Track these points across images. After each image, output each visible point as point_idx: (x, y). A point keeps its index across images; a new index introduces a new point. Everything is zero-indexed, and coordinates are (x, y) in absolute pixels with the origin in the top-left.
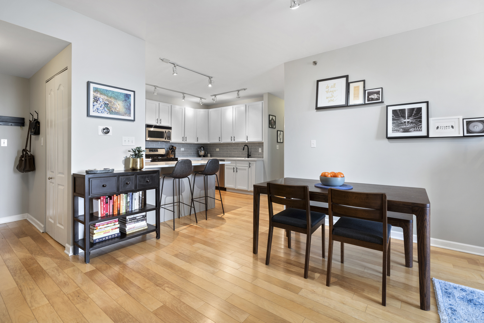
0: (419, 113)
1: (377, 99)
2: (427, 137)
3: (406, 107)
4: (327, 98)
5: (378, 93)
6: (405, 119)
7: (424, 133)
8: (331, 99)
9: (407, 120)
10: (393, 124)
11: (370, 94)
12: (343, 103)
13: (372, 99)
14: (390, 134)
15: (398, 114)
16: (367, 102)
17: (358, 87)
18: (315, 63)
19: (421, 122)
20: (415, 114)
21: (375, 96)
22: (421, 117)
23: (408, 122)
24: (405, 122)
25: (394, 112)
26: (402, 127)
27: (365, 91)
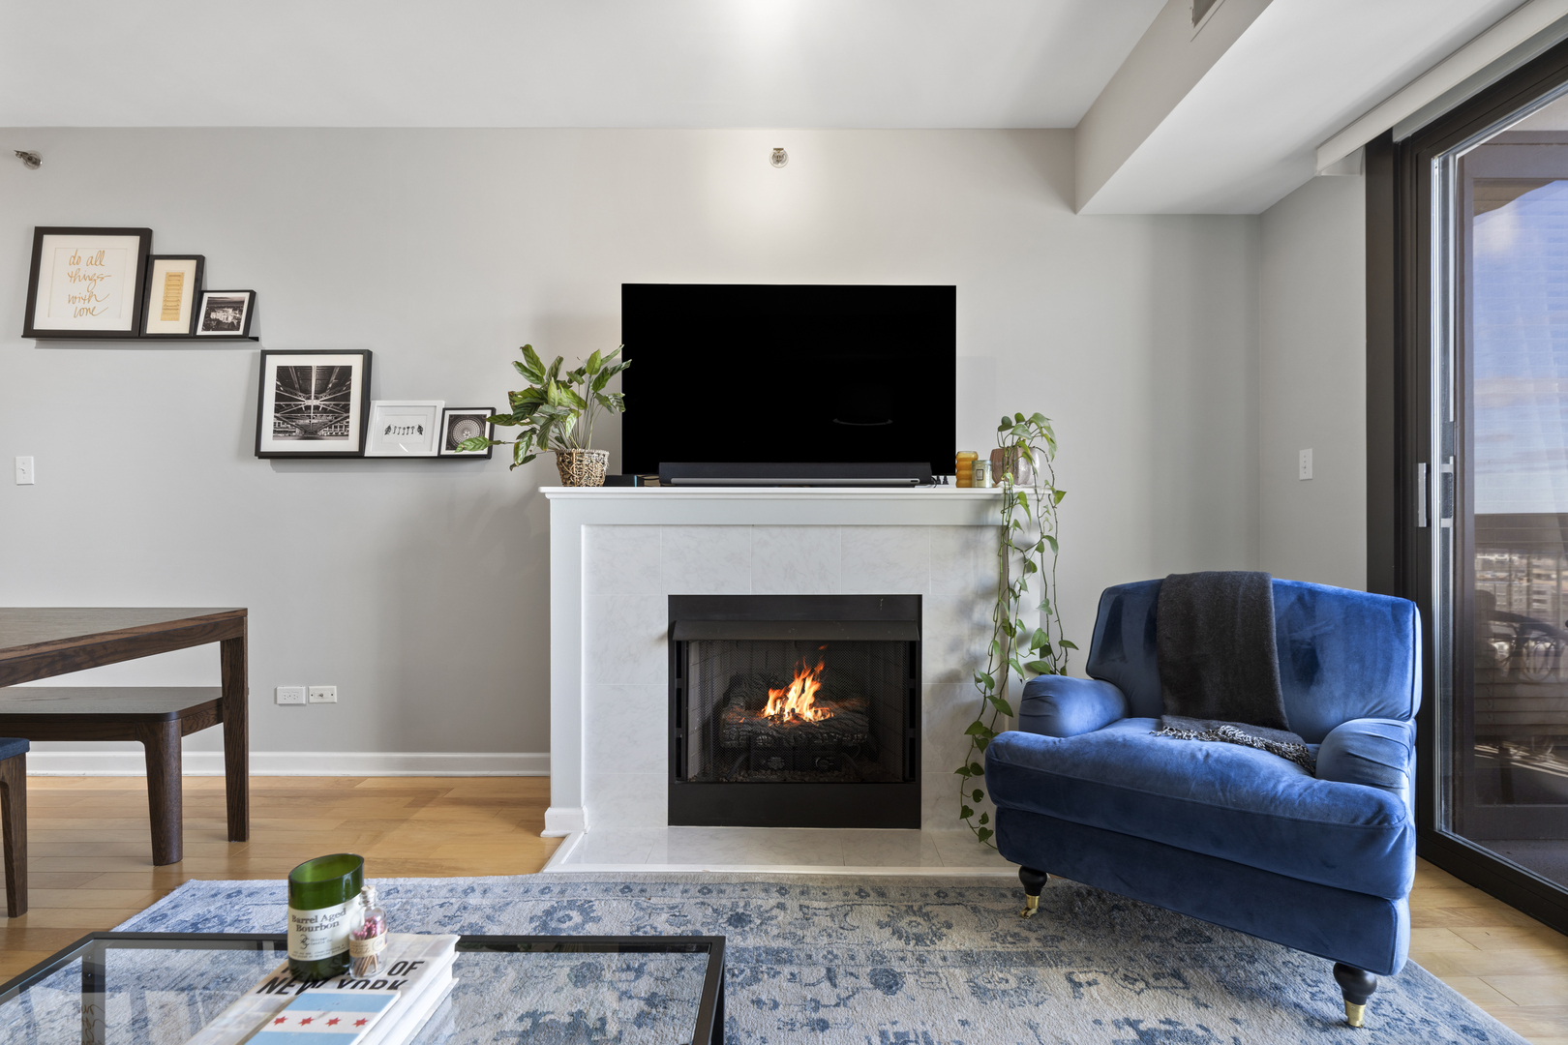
0: (343, 384)
1: (233, 326)
2: (358, 456)
3: (315, 362)
4: (72, 299)
5: (236, 305)
6: (309, 398)
7: (350, 444)
8: (87, 305)
9: (313, 402)
10: (276, 411)
11: (214, 305)
12: (126, 325)
13: (219, 325)
14: (270, 444)
15: (292, 381)
16: (200, 332)
17: (180, 276)
18: (32, 160)
19: (346, 409)
20: (334, 386)
21: (226, 316)
22: (347, 397)
23: (317, 408)
24: (308, 408)
25: (283, 373)
26: (301, 422)
27: (199, 293)
